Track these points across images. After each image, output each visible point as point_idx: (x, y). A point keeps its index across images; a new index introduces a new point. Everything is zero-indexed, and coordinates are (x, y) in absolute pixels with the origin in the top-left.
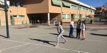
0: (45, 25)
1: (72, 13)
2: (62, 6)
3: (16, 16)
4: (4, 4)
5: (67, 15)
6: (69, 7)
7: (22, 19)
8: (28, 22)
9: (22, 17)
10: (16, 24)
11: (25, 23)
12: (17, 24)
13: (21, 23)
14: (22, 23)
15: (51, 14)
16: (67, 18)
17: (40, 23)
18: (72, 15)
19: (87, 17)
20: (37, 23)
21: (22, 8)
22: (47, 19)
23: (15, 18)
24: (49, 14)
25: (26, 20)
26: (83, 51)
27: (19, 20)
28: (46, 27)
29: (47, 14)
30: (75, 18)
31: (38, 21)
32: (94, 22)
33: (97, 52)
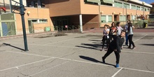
0: (75, 32)
1: (115, 13)
2: (99, 3)
3: (35, 21)
4: (19, 5)
5: (107, 17)
6: (111, 5)
7: (43, 24)
8: (53, 29)
9: (44, 22)
10: (36, 31)
11: (48, 29)
12: (38, 32)
13: (43, 30)
14: (45, 30)
15: (83, 16)
16: (107, 21)
17: (69, 29)
18: (116, 16)
19: (138, 18)
20: (65, 29)
21: (43, 9)
22: (79, 24)
24: (81, 16)
25: (50, 25)
26: (128, 67)
27: (40, 26)
28: (77, 35)
29: (78, 16)
30: (120, 20)
31: (66, 26)
33: (147, 69)
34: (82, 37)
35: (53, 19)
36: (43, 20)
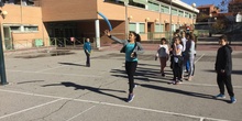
1: (149, 20)
2: (126, 3)
3: (16, 28)
5: (138, 25)
6: (143, 6)
7: (31, 34)
8: (48, 43)
9: (31, 30)
10: (17, 46)
11: (39, 43)
13: (30, 45)
14: (33, 45)
15: (101, 22)
16: (138, 32)
17: (77, 43)
18: (150, 25)
20: (70, 43)
21: (30, 7)
23: (15, 31)
24: (97, 23)
25: (43, 36)
27: (25, 36)
30: (156, 30)
31: (72, 39)
34: (102, 57)
35: (48, 25)
36: (29, 27)
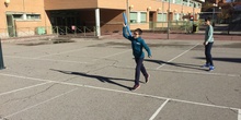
0: (88, 37)
1: (151, 9)
3: (19, 16)
5: (139, 14)
7: (34, 23)
8: (50, 31)
9: (34, 18)
10: (20, 34)
11: (41, 31)
12: (24, 35)
13: (32, 33)
14: (36, 33)
15: (102, 11)
16: (139, 21)
17: (78, 32)
18: (152, 14)
19: (184, 17)
20: (71, 32)
22: (95, 24)
23: (17, 19)
24: (98, 12)
25: (45, 24)
28: (91, 41)
29: (92, 12)
30: (158, 20)
31: (73, 27)
32: (200, 29)
33: (208, 101)
34: (99, 45)
35: (50, 13)
36: (32, 16)
